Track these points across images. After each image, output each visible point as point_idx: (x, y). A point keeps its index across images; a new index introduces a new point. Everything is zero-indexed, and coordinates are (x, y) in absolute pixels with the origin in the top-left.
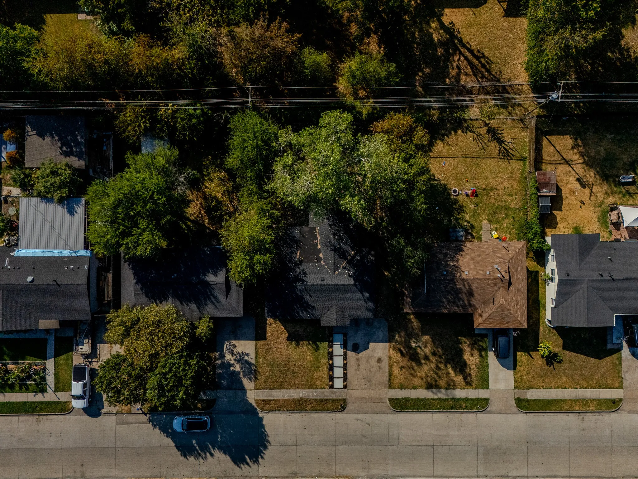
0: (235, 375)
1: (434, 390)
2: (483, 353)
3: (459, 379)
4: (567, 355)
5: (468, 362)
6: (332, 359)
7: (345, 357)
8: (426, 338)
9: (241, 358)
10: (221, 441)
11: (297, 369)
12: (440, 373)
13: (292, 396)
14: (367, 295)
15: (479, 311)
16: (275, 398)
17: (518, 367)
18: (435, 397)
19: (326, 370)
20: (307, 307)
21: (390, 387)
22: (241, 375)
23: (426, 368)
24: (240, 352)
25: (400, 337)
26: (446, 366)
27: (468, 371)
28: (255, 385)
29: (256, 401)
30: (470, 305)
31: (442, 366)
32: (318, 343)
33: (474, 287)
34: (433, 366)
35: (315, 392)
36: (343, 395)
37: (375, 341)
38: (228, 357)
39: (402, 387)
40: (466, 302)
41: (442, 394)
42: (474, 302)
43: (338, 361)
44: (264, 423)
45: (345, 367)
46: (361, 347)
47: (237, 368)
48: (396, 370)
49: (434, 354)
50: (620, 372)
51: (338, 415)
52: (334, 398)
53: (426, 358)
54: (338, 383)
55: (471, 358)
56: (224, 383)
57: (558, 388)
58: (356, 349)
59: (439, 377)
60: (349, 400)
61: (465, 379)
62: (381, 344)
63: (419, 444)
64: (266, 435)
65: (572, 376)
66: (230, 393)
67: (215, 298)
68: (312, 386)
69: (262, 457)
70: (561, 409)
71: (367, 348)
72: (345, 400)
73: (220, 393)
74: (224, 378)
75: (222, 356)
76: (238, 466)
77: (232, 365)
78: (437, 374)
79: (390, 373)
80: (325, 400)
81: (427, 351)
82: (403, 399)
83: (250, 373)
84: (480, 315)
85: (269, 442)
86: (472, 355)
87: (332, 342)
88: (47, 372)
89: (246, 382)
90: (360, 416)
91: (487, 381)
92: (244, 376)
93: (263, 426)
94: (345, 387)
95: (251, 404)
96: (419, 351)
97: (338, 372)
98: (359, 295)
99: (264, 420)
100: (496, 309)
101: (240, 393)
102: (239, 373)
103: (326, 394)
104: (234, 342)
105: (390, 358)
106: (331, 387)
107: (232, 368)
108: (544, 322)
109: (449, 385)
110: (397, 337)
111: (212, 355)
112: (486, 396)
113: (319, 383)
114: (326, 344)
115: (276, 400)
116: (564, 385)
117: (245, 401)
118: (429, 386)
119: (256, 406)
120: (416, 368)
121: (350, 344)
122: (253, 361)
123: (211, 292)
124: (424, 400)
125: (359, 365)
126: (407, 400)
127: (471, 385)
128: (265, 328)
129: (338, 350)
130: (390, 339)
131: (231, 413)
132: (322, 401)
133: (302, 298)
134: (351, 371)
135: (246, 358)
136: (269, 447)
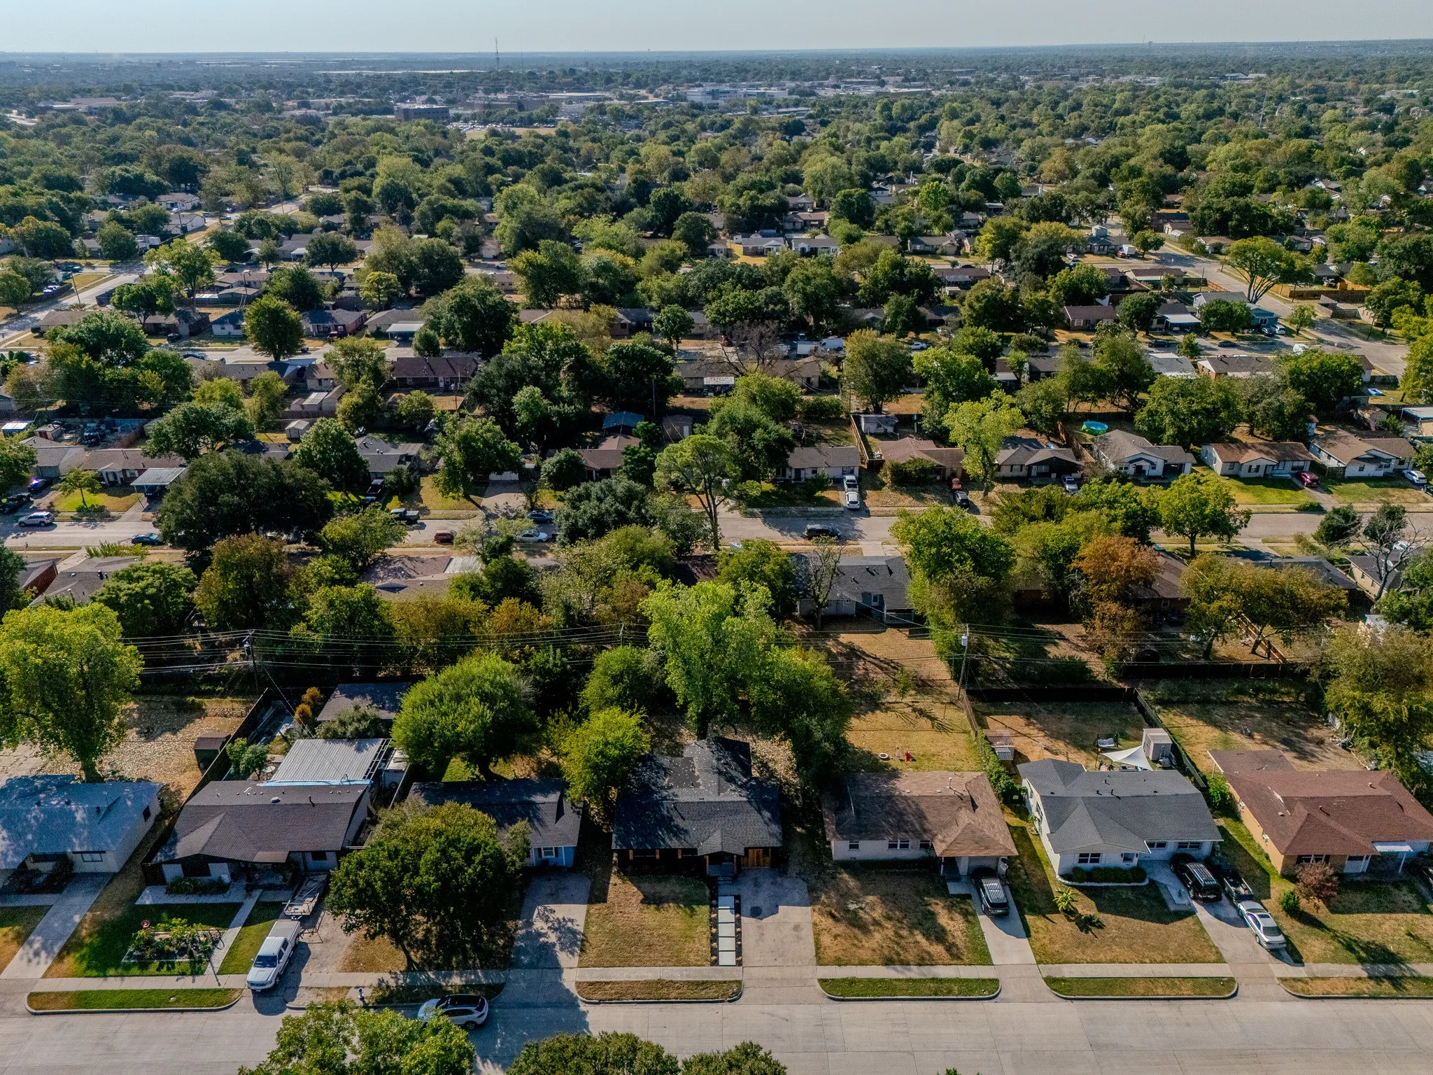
0: (548, 947)
1: (898, 967)
2: (970, 918)
3: (937, 949)
4: (1107, 918)
5: (948, 928)
6: (716, 927)
7: (738, 923)
8: (870, 898)
9: (561, 928)
10: (500, 1049)
11: (654, 940)
12: (903, 942)
13: (644, 977)
14: (767, 814)
15: (940, 837)
16: (613, 980)
17: (1033, 934)
18: (901, 977)
19: (705, 942)
20: (678, 832)
21: (820, 963)
22: (557, 948)
23: (877, 936)
24: (561, 918)
25: (829, 897)
26: (912, 933)
27: (950, 939)
28: (580, 961)
29: (578, 984)
30: (925, 831)
31: (905, 933)
32: (693, 906)
33: (923, 806)
34: (891, 933)
35: (686, 971)
36: (736, 974)
37: (788, 904)
38: (539, 925)
39: (839, 962)
40: (917, 826)
41: (915, 972)
42: (927, 826)
43: (726, 930)
44: (588, 1021)
45: (738, 936)
46: (764, 912)
47: (553, 938)
48: (827, 940)
49: (889, 918)
50: (1207, 940)
51: (727, 1007)
52: (720, 979)
53: (876, 923)
54: (727, 958)
55: (951, 923)
56: (525, 959)
57: (1112, 962)
58: (756, 913)
59: (903, 948)
60: (746, 983)
61: (948, 949)
62: (798, 908)
63: (885, 1049)
65: (1130, 946)
66: (534, 974)
67: (540, 820)
68: (681, 962)
70: (1132, 993)
71: (774, 911)
72: (739, 982)
73: (513, 974)
74: (526, 953)
75: (529, 924)
77: (544, 935)
78: (898, 944)
79: (818, 945)
80: (703, 983)
81: (875, 915)
82: (844, 980)
83: (574, 944)
84: (943, 841)
86: (952, 919)
87: (716, 906)
88: (220, 945)
89: (563, 958)
90: (767, 1008)
91: (988, 955)
92: (562, 949)
93: (585, 1025)
94: (739, 963)
95: (568, 991)
96: (861, 913)
97: (726, 944)
98: (755, 815)
99: (589, 1016)
100: (963, 831)
101: (550, 973)
102: (554, 945)
103: (706, 973)
104: (552, 906)
105: (815, 924)
106: (715, 963)
107: (542, 939)
108: (1055, 880)
109: (923, 959)
110: (823, 898)
111: (510, 924)
112: (992, 976)
113: (692, 957)
114: (706, 908)
115: (614, 983)
116: (1122, 958)
117: (558, 985)
118: (888, 962)
119: (576, 994)
120: (860, 936)
121: (746, 907)
122: (581, 929)
123: (534, 812)
124: (882, 981)
125: (762, 934)
126: (852, 982)
127: (959, 958)
128: (607, 889)
129: (725, 914)
130: (813, 901)
131: (527, 1006)
132: (698, 984)
133: (671, 819)
134: (747, 942)
135: (569, 924)
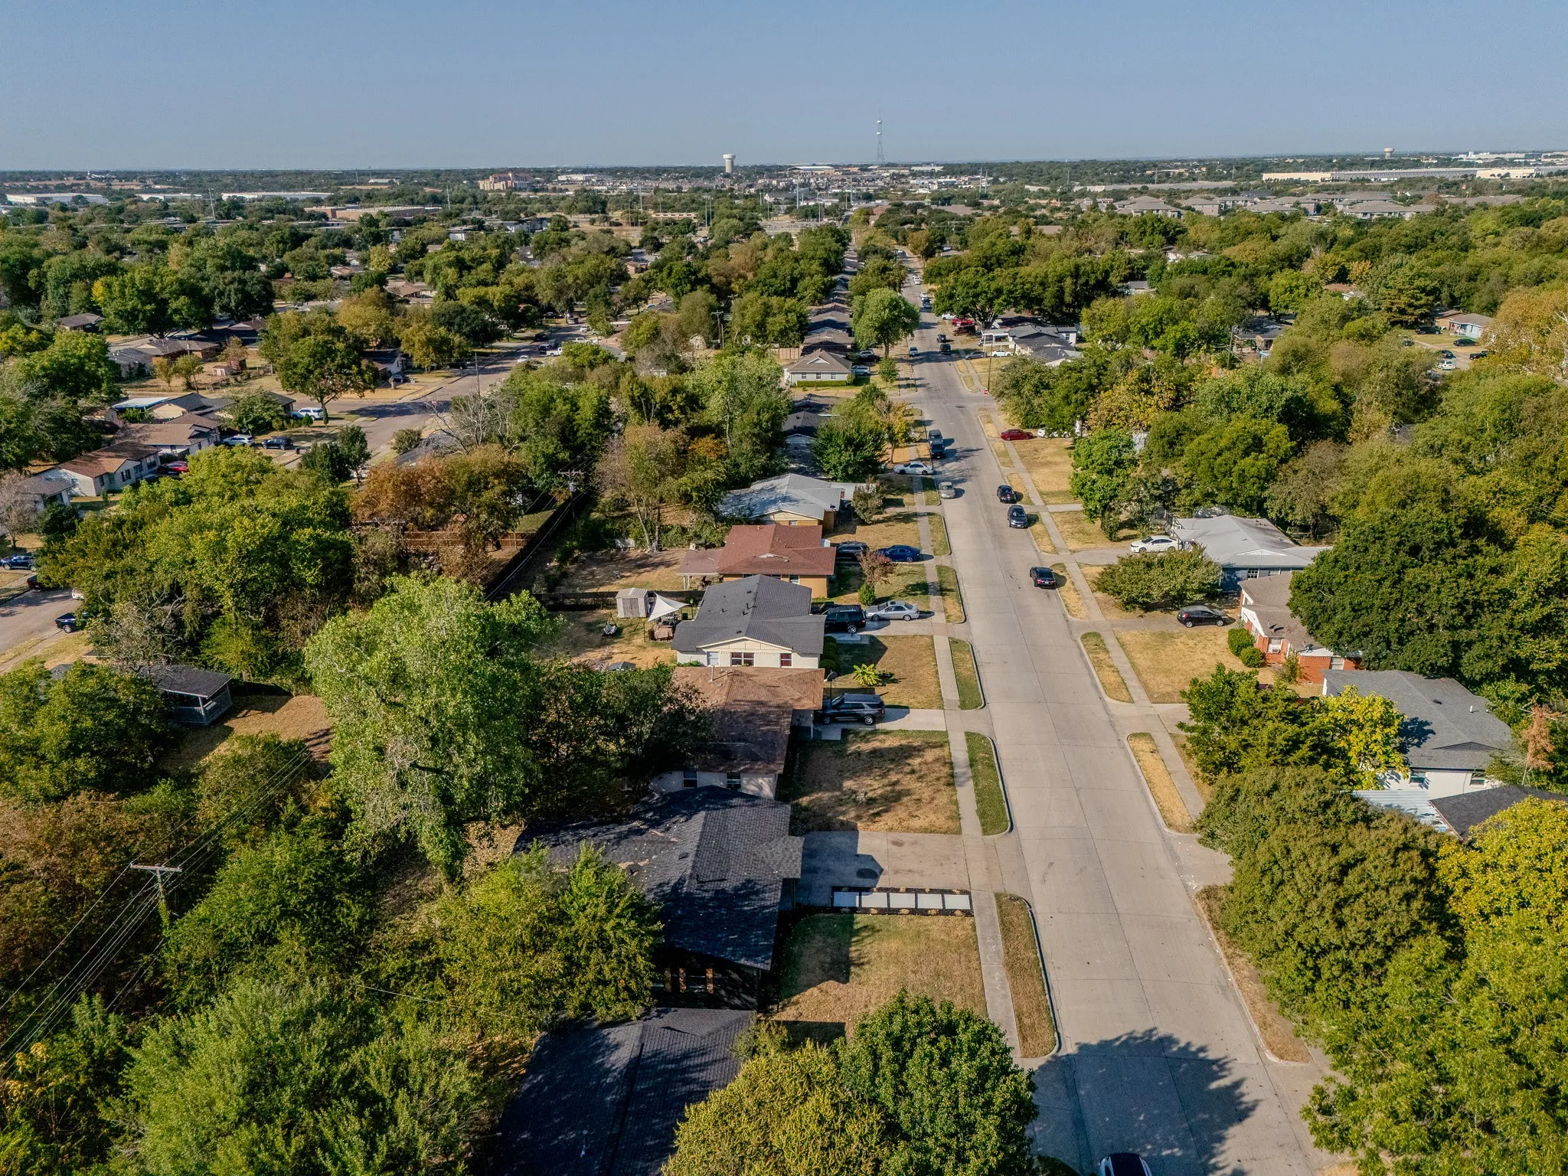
6: (898, 909)
7: (891, 890)
8: (847, 784)
10: (1181, 1147)
11: (926, 970)
13: (1001, 980)
16: (1013, 1014)
19: (926, 920)
21: (959, 832)
25: (844, 814)
32: (856, 927)
35: (984, 939)
36: (985, 897)
37: (855, 847)
39: (955, 818)
41: (965, 774)
43: (902, 901)
44: (1094, 1042)
45: (915, 891)
46: (868, 866)
48: (916, 823)
49: (882, 776)
51: (1040, 908)
52: (995, 910)
54: (958, 902)
58: (871, 873)
60: (998, 889)
64: (1131, 1037)
67: (686, 1056)
68: (971, 944)
69: (1202, 1049)
71: (869, 858)
72: (999, 896)
76: (1253, 1108)
79: (925, 830)
85: (1151, 1031)
87: (853, 908)
90: (1034, 876)
93: (1105, 1045)
94: (965, 893)
97: (930, 902)
99: (1085, 1040)
103: (987, 922)
105: (890, 830)
106: (967, 913)
110: (844, 819)
113: (960, 933)
114: (860, 917)
115: (1019, 1014)
119: (1048, 1057)
121: (860, 882)
125: (910, 871)
129: (873, 900)
130: (850, 828)
134: (925, 883)
136: (1162, 1031)
